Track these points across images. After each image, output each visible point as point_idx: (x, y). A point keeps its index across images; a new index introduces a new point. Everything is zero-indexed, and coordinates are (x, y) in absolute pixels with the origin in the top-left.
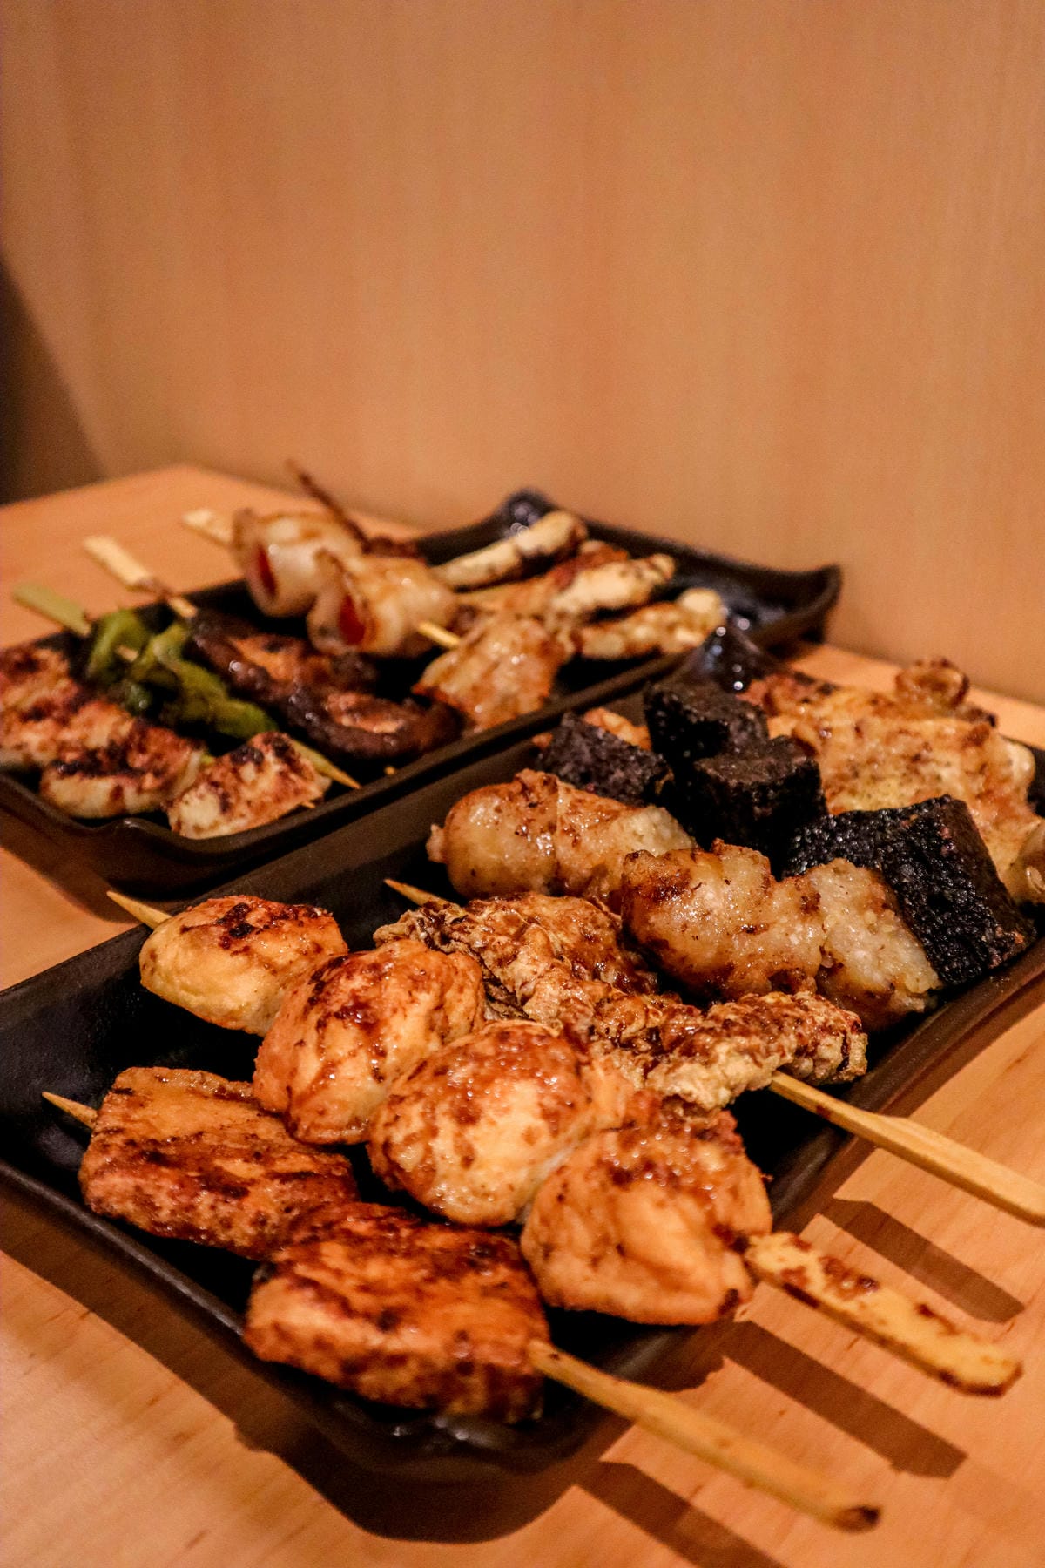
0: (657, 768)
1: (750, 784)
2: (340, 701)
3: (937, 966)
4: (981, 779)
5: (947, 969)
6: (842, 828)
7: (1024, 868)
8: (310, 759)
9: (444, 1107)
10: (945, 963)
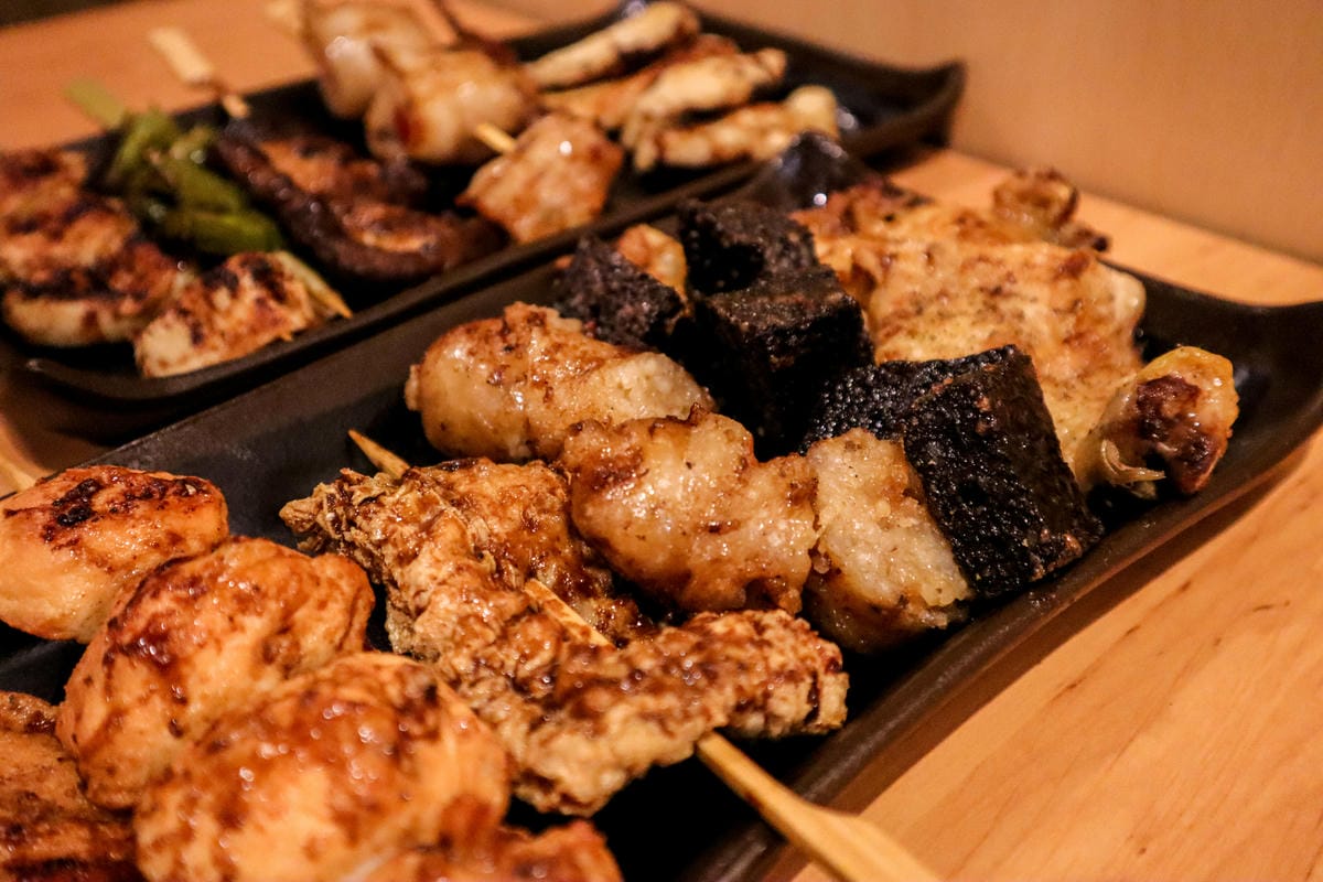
0: (667, 302)
1: (764, 328)
2: (369, 212)
3: (967, 572)
4: (1071, 320)
5: (978, 577)
6: (881, 381)
7: (1101, 439)
8: (301, 279)
9: (208, 798)
10: (975, 571)
